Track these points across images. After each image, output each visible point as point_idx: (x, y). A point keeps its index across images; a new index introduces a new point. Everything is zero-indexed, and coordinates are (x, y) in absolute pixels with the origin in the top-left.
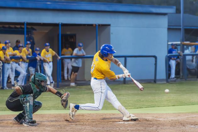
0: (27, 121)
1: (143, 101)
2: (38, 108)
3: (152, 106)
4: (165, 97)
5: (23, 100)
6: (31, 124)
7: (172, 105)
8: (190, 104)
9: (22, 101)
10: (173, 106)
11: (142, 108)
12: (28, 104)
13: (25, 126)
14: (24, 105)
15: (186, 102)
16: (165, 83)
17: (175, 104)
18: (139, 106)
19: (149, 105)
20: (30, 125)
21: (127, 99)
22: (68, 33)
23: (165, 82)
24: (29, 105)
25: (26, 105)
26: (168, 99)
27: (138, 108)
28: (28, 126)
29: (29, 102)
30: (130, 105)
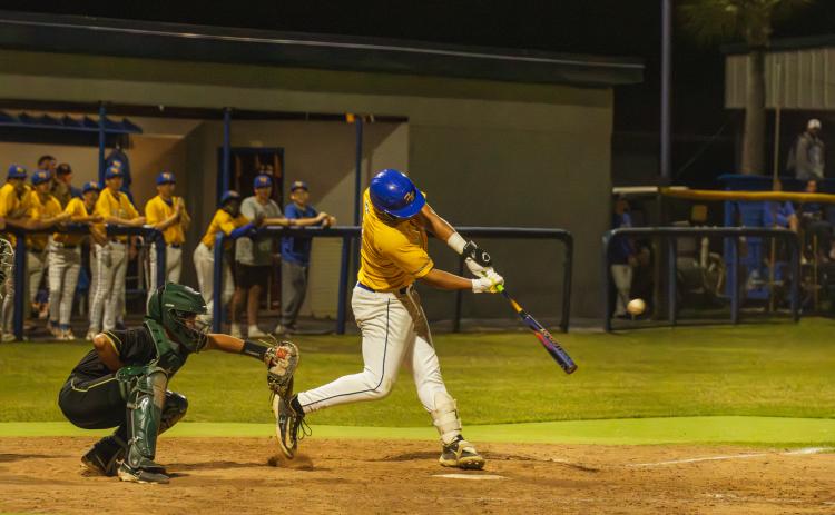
0: (135, 462)
1: (527, 397)
2: (174, 416)
3: (560, 417)
4: (603, 384)
5: (129, 387)
6: (147, 476)
7: (632, 413)
8: (697, 412)
9: (126, 388)
10: (635, 417)
11: (527, 421)
12: (145, 402)
13: (124, 478)
14: (129, 405)
15: (681, 406)
16: (599, 334)
17: (642, 411)
18: (514, 416)
19: (551, 414)
20: (141, 479)
21: (467, 388)
22: (257, 144)
23: (601, 330)
24: (149, 407)
25: (139, 403)
26: (618, 391)
27: (511, 423)
28: (134, 482)
29: (151, 396)
30: (480, 409)
